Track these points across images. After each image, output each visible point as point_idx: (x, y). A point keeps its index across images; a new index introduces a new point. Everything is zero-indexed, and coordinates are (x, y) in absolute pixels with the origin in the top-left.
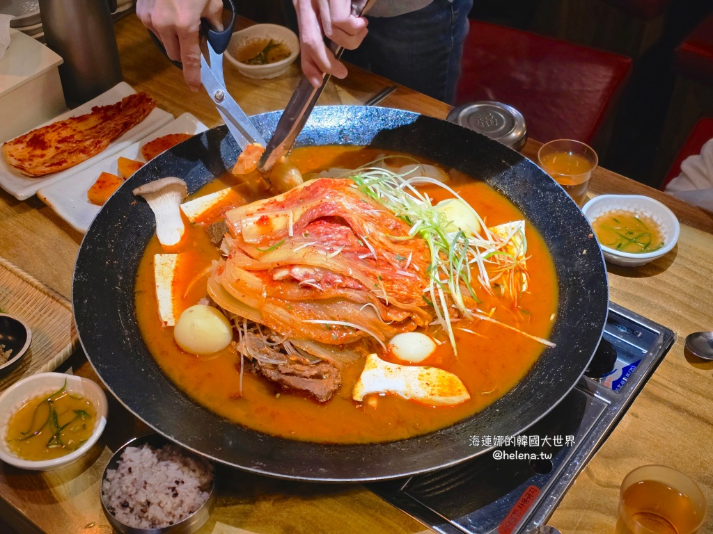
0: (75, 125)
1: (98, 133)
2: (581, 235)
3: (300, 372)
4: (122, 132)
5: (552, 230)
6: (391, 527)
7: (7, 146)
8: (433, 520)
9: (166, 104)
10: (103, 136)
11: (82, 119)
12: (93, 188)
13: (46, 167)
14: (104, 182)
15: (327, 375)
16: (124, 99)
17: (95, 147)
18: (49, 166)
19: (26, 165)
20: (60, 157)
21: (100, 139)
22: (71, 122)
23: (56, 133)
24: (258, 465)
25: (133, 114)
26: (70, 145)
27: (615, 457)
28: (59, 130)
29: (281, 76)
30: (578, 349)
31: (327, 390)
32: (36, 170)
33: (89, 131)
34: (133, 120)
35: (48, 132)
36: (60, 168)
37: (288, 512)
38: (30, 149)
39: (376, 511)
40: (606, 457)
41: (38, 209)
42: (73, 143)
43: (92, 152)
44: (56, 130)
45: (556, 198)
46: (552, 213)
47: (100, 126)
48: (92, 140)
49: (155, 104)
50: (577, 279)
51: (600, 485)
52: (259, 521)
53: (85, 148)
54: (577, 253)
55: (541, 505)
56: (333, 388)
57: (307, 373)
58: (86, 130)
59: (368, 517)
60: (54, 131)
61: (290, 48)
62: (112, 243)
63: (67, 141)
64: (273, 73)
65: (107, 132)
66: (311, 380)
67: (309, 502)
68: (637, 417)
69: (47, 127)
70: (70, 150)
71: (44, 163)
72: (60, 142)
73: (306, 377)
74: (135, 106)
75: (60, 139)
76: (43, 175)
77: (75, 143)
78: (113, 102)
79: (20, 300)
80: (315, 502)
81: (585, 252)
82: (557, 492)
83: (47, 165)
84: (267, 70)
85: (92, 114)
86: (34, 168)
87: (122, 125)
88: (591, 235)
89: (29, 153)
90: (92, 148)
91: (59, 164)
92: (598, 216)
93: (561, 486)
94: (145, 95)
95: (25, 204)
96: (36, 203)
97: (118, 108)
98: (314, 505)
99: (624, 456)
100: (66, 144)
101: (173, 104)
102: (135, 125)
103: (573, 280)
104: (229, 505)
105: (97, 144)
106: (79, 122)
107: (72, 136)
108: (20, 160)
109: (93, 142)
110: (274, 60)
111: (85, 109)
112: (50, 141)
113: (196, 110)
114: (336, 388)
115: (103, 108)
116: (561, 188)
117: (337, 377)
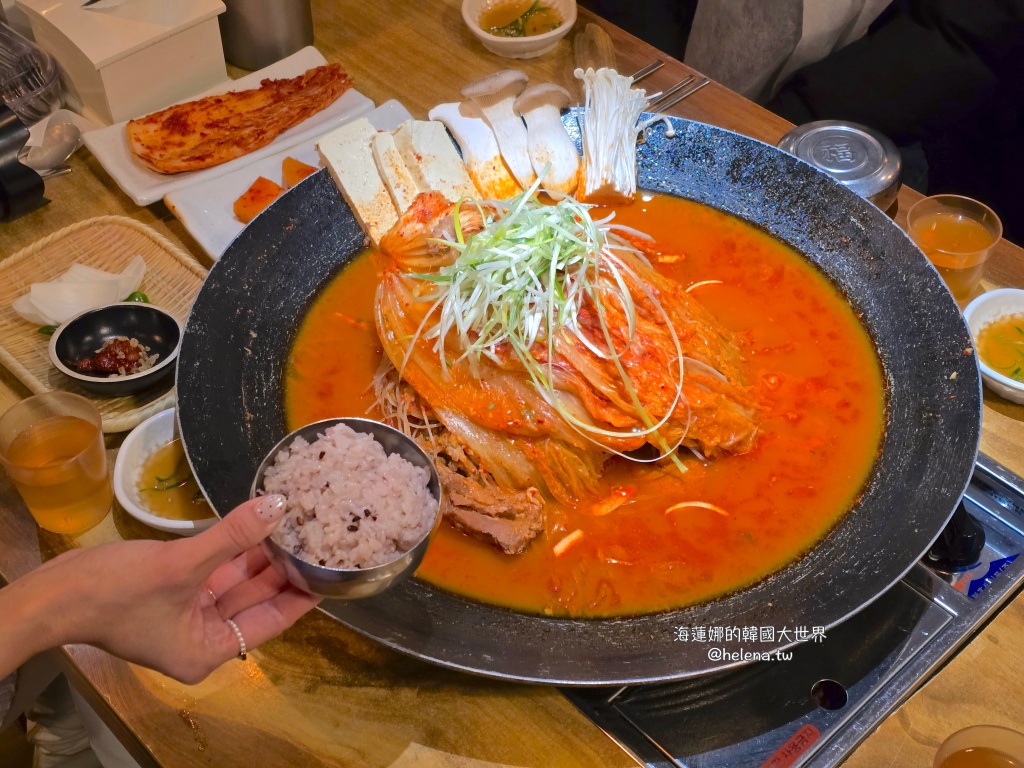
0: (233, 103)
1: (264, 118)
2: (954, 349)
3: (482, 506)
4: (297, 120)
5: (910, 334)
6: (583, 754)
7: (134, 125)
8: (647, 753)
9: (369, 84)
10: (270, 124)
11: (245, 95)
12: (243, 198)
13: (184, 161)
14: (259, 192)
15: (523, 515)
16: (308, 72)
17: (256, 139)
18: (188, 160)
19: (156, 155)
20: (205, 148)
21: (264, 128)
22: (229, 99)
23: (204, 113)
24: (395, 637)
25: (317, 96)
26: (222, 132)
27: (950, 699)
28: (210, 109)
29: (543, 56)
30: (914, 526)
31: (518, 538)
32: (167, 164)
33: (252, 115)
34: (316, 105)
35: (194, 110)
36: (202, 164)
37: (437, 708)
38: (165, 133)
39: (567, 728)
40: (934, 697)
41: (164, 221)
42: (227, 129)
43: (251, 146)
44: (207, 108)
45: (925, 285)
46: (914, 309)
47: (268, 109)
48: (253, 128)
49: (350, 84)
50: (934, 417)
51: (917, 740)
52: (394, 715)
53: (242, 138)
54: (942, 376)
55: (817, 757)
56: (527, 536)
57: (492, 510)
58: (248, 112)
59: (553, 735)
60: (202, 110)
61: (562, 15)
62: (249, 284)
63: (217, 126)
64: (531, 51)
65: (276, 119)
66: (497, 519)
67: (471, 698)
68: (996, 642)
69: (194, 103)
70: (220, 139)
71: (181, 155)
72: (209, 126)
73: (490, 515)
74: (322, 84)
75: (210, 122)
76: (178, 173)
77: (229, 130)
78: (292, 75)
79: (175, 290)
80: (479, 700)
81: (954, 375)
82: (846, 740)
83: (185, 158)
84: (524, 46)
85: (261, 89)
86: (164, 161)
87: (298, 111)
88: (969, 350)
89: (163, 138)
90: (251, 140)
91: (201, 158)
92: (991, 320)
93: (854, 732)
94: (337, 69)
95: (148, 212)
96: (161, 212)
97: (297, 84)
98: (478, 704)
99: (963, 700)
100: (216, 130)
101: (379, 84)
102: (317, 111)
103: (929, 418)
104: (355, 685)
105: (259, 135)
106: (240, 99)
107: (226, 120)
108: (148, 147)
109: (254, 131)
110: (535, 31)
111: (251, 81)
112: (195, 124)
113: (410, 98)
114: (531, 536)
115: (276, 82)
116: (935, 270)
117: (536, 520)
